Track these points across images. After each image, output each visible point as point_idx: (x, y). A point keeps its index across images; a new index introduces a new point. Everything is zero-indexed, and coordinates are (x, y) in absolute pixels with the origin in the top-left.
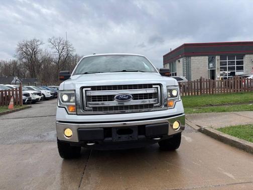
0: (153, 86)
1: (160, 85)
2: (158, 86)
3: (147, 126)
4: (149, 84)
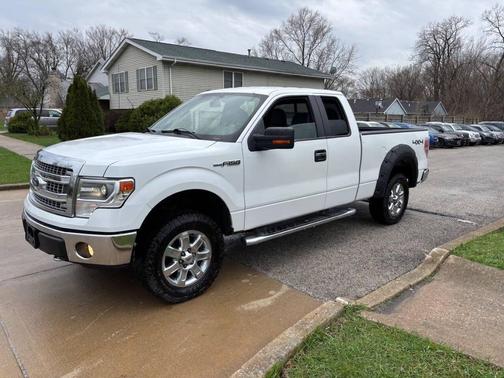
3: (40, 233)
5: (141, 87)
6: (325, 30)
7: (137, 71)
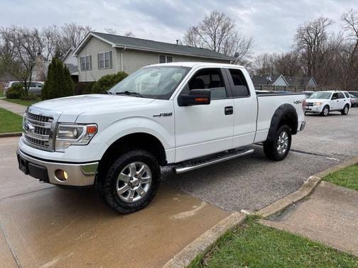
0: (50, 120)
3: (29, 163)
5: (100, 66)
6: (230, 26)
7: (98, 55)
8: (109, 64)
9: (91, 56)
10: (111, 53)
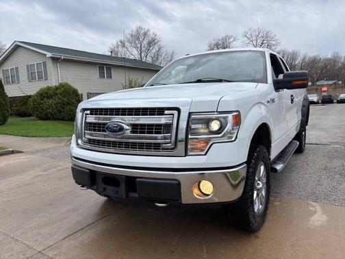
0: (166, 112)
1: (178, 110)
2: (176, 113)
3: (138, 179)
4: (159, 109)
5: (32, 77)
6: (156, 41)
7: (27, 66)
8: (43, 76)
9: (17, 68)
10: (45, 63)
